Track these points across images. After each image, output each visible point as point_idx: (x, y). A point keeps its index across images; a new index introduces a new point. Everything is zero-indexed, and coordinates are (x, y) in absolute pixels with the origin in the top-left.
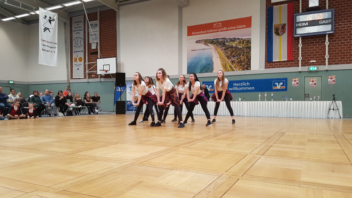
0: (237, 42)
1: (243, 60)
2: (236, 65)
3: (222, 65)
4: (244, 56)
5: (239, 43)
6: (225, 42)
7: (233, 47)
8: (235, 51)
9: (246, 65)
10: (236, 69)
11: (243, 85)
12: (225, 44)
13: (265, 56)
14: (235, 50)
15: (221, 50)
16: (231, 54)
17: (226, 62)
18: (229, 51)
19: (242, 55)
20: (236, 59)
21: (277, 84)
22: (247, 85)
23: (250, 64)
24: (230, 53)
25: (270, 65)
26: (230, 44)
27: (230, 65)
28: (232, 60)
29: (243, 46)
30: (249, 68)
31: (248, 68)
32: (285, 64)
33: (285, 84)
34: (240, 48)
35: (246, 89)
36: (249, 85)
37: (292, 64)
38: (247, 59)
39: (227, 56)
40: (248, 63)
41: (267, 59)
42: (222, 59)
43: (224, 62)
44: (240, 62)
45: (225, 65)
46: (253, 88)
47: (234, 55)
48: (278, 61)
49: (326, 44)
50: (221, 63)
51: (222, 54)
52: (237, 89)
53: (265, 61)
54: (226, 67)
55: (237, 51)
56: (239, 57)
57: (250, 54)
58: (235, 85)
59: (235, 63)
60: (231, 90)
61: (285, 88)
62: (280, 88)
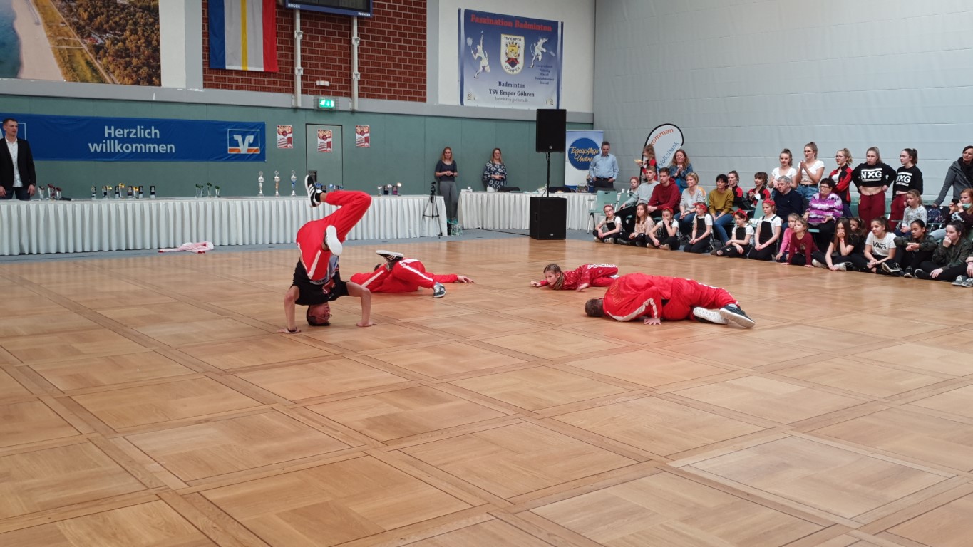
1: (134, 48)
2: (109, 62)
3: (55, 53)
4: (136, 37)
8: (105, 13)
9: (145, 68)
10: (112, 76)
11: (139, 136)
13: (204, 47)
14: (103, 10)
16: (91, 18)
17: (72, 46)
18: (80, 5)
19: (134, 32)
20: (110, 42)
21: (238, 138)
22: (153, 136)
23: (159, 67)
24: (85, 15)
25: (218, 79)
27: (89, 59)
28: (97, 41)
30: (154, 79)
31: (151, 78)
32: (257, 82)
33: (261, 140)
34: (122, 4)
35: (147, 151)
36: (158, 137)
37: (274, 83)
38: (147, 47)
39: (73, 23)
40: (151, 61)
41: (209, 59)
42: (55, 34)
43: (64, 47)
44: (126, 54)
45: (69, 56)
46: (171, 148)
47: (102, 26)
48: (240, 68)
49: (353, 41)
50: (53, 49)
51: (53, 12)
52: (118, 148)
53: (204, 65)
54: (72, 66)
55: (111, 12)
56: (119, 36)
57: (156, 34)
58: (110, 134)
59: (105, 56)
60: (99, 150)
61: (259, 153)
62: (249, 150)
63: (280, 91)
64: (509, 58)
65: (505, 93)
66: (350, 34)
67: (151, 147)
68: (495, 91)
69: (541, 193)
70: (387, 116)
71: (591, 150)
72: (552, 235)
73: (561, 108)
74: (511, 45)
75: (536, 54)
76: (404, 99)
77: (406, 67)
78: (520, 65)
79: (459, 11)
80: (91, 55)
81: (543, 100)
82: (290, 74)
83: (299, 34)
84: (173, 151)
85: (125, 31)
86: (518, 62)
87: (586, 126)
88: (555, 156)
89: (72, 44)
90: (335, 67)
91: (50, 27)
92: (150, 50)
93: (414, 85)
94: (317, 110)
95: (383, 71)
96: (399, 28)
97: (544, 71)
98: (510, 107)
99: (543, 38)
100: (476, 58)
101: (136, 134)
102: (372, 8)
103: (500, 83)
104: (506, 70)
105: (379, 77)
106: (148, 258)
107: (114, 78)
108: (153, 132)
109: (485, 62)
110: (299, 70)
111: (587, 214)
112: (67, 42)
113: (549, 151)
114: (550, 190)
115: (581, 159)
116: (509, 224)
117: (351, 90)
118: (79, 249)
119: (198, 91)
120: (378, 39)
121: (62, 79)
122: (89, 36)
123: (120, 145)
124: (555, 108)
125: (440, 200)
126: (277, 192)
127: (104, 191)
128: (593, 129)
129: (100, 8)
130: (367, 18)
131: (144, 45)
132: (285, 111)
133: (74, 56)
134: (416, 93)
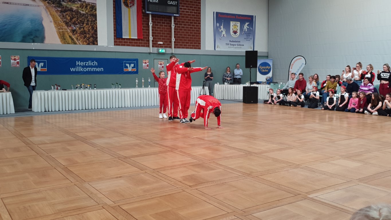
0: (77, 4)
1: (87, 31)
2: (78, 36)
3: (57, 33)
4: (88, 26)
5: (82, 6)
6: (61, 1)
7: (73, 11)
9: (92, 38)
10: (79, 41)
11: (89, 65)
12: (61, 4)
13: (114, 30)
14: (76, 16)
15: (55, 11)
16: (71, 19)
17: (64, 30)
18: (67, 14)
19: (87, 24)
20: (78, 28)
21: (128, 65)
22: (95, 65)
23: (97, 38)
24: (69, 18)
25: (120, 42)
26: (68, 6)
27: (70, 35)
28: (73, 28)
29: (87, 11)
30: (95, 42)
31: (94, 42)
32: (135, 43)
33: (136, 66)
34: (83, 13)
35: (93, 71)
36: (97, 65)
37: (142, 43)
38: (92, 30)
39: (64, 21)
40: (94, 35)
41: (116, 34)
42: (57, 26)
43: (61, 31)
44: (84, 33)
45: (63, 34)
46: (102, 69)
47: (75, 22)
48: (128, 37)
49: (172, 26)
50: (57, 31)
51: (57, 18)
52: (81, 70)
53: (114, 36)
54: (64, 38)
55: (79, 17)
56: (82, 26)
57: (96, 25)
58: (78, 64)
59: (76, 34)
60: (74, 71)
61: (136, 71)
62: (132, 70)
63: (144, 46)
64: (234, 31)
65: (232, 45)
66: (171, 23)
67: (94, 69)
68: (228, 44)
69: (247, 85)
70: (185, 55)
71: (267, 67)
72: (252, 102)
73: (255, 50)
74: (234, 25)
75: (245, 29)
76: (192, 48)
77: (193, 36)
78: (238, 33)
79: (214, 13)
80: (71, 34)
81: (247, 47)
82: (148, 39)
83: (151, 23)
84: (103, 70)
85: (84, 24)
86: (237, 32)
87: (265, 57)
88: (253, 69)
89: (64, 29)
90: (165, 36)
91: (56, 23)
92: (94, 31)
93: (196, 43)
94: (158, 54)
95: (184, 38)
96: (190, 20)
97: (248, 35)
98: (234, 51)
99: (247, 22)
100: (220, 31)
101: (88, 64)
102: (179, 13)
103: (230, 41)
104: (233, 36)
105: (182, 40)
106: (93, 113)
107: (80, 42)
108: (95, 63)
109: (224, 33)
110: (151, 38)
111: (266, 93)
112: (62, 29)
113: (251, 68)
114: (251, 83)
115: (263, 71)
116: (234, 97)
117: (171, 45)
118: (67, 109)
119: (112, 47)
120: (182, 25)
121: (60, 43)
122: (70, 26)
123: (82, 68)
124: (253, 50)
125: (207, 88)
126: (143, 86)
127: (76, 86)
128: (268, 58)
129: (75, 15)
130: (177, 16)
131: (91, 29)
132: (146, 54)
133: (65, 34)
134: (197, 46)
